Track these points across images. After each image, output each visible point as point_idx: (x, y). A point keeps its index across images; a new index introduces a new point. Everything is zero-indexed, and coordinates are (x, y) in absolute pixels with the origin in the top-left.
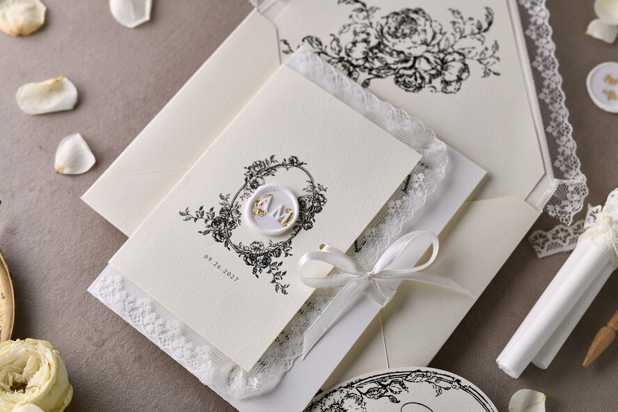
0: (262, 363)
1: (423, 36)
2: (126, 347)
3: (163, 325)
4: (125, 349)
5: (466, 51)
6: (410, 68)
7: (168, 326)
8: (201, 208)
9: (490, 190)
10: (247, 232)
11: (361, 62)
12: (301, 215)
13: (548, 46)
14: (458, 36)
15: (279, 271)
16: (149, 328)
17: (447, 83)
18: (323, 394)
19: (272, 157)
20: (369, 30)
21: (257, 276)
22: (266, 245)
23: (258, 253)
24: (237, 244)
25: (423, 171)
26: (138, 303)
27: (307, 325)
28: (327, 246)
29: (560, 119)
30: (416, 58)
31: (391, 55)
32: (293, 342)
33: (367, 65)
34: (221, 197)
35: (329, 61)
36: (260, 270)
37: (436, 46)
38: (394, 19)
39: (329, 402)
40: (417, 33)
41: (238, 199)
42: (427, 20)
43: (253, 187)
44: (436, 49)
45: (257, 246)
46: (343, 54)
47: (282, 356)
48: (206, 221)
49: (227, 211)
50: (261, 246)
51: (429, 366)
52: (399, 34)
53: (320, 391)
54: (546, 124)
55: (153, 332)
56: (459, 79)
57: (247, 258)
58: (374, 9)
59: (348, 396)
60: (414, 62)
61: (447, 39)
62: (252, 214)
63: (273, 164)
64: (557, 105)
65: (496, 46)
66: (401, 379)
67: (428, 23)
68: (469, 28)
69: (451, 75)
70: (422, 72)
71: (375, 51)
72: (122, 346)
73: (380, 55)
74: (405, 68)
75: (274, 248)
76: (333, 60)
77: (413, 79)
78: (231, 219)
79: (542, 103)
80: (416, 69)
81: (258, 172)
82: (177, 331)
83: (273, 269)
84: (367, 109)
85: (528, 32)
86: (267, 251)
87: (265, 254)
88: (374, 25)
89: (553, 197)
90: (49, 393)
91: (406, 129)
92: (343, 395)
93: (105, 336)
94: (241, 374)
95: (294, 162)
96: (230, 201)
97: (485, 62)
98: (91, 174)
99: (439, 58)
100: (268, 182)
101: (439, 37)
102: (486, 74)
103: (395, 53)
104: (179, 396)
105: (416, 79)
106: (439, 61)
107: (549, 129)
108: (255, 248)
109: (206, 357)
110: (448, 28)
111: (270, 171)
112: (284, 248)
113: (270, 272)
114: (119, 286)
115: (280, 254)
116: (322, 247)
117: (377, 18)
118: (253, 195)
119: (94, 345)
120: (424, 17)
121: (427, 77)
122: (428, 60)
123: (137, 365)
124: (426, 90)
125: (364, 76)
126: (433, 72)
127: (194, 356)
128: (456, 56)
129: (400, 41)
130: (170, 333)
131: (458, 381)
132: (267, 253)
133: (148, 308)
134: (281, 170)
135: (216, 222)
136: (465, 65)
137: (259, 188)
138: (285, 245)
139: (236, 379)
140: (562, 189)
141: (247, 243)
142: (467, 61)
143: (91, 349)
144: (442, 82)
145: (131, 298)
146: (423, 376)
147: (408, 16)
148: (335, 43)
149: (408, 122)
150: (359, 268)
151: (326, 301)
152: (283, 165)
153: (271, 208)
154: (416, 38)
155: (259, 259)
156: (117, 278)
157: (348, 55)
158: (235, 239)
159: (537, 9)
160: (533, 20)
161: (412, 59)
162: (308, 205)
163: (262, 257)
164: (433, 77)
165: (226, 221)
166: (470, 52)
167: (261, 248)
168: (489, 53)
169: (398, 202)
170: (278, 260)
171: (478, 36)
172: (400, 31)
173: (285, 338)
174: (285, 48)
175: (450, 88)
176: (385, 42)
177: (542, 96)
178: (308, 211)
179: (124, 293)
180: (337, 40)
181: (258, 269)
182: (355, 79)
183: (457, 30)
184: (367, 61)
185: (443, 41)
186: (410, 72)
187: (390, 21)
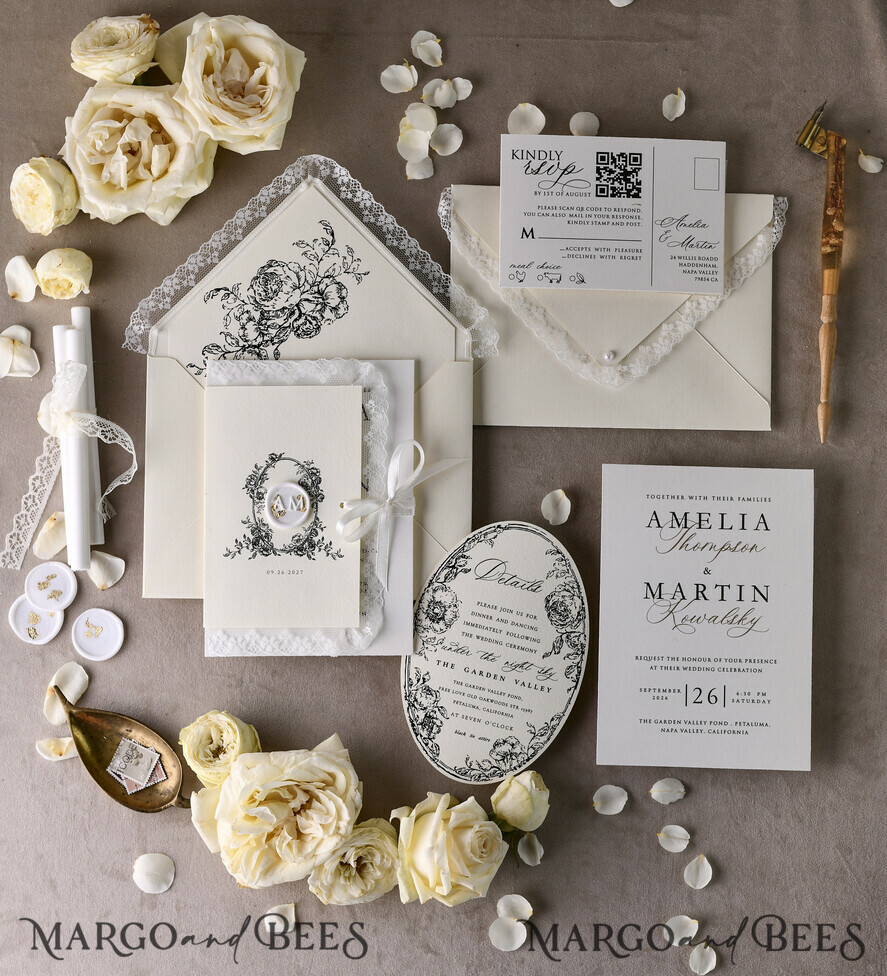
0: (363, 614)
1: (290, 283)
2: (259, 672)
3: (277, 640)
4: (260, 674)
5: (331, 270)
6: (300, 316)
7: (280, 637)
8: (236, 541)
9: (426, 370)
10: (283, 534)
11: (260, 340)
12: (310, 494)
13: (388, 221)
14: (316, 262)
15: (326, 545)
16: (269, 649)
17: (335, 309)
18: (418, 602)
19: (256, 466)
20: (246, 308)
21: (314, 559)
22: (303, 533)
23: (301, 543)
24: (282, 547)
25: (370, 398)
26: (248, 638)
27: (372, 567)
28: (345, 503)
29: (437, 275)
30: (297, 305)
31: (278, 317)
32: (371, 584)
33: (266, 338)
34: (244, 522)
35: (236, 358)
37: (306, 284)
38: (258, 284)
39: (425, 605)
40: (283, 283)
41: (257, 515)
42: (283, 266)
43: (260, 499)
44: (308, 287)
45: (297, 538)
46: (241, 343)
47: (372, 599)
48: (248, 548)
49: (256, 530)
50: (299, 537)
51: (473, 530)
52: (271, 295)
53: (414, 602)
54: (430, 288)
55: (273, 649)
56: (343, 299)
57: (296, 552)
58: (237, 287)
59: (435, 591)
60: (299, 309)
61: (310, 272)
62: (276, 519)
63: (261, 471)
64: (428, 266)
65: (350, 250)
66: (461, 554)
67: (286, 268)
68: (319, 250)
69: (334, 301)
70: (311, 313)
71: (263, 322)
72: (256, 673)
73: (269, 323)
74: (296, 320)
75: (310, 531)
76: (238, 353)
77: (308, 324)
78: (264, 534)
79: (415, 272)
80: (304, 314)
81: (255, 484)
82: (290, 636)
83: (320, 547)
84: (295, 377)
85: (366, 219)
86: (306, 537)
87: (307, 540)
88: (247, 301)
89: (473, 343)
90: (243, 740)
91: (334, 373)
92: (431, 593)
93: (239, 676)
94: (355, 632)
95: (274, 459)
96: (252, 520)
97: (351, 270)
98: (128, 572)
99: (315, 293)
100: (269, 487)
101: (302, 274)
102: (359, 280)
103: (279, 313)
104: (321, 676)
105: (311, 323)
106: (317, 295)
107: (435, 290)
108: (297, 541)
109: (323, 638)
110: (304, 262)
111: (263, 478)
112: (317, 526)
113: (320, 550)
114: (225, 637)
115: (317, 532)
116: (342, 506)
117: (244, 293)
118: (266, 504)
119: (236, 687)
120: (279, 265)
121: (318, 315)
122: (307, 300)
123: (276, 678)
124: (324, 326)
125: (270, 349)
126: (319, 307)
127: (314, 644)
128: (326, 281)
129: (276, 300)
130: (286, 642)
131: (499, 526)
132: (308, 538)
133: (258, 636)
134: (270, 471)
135: (255, 544)
136: (338, 283)
137: (266, 496)
138: (315, 523)
139: (354, 637)
140: (475, 334)
141: (288, 542)
142: (338, 279)
143: (236, 692)
144: (331, 311)
145: (240, 639)
146: (474, 540)
147: (266, 274)
148: (228, 338)
149: (332, 366)
150: (379, 502)
151: (372, 541)
152: (268, 467)
153: (286, 504)
154: (286, 288)
155: (305, 546)
156: (220, 633)
157: (246, 341)
158: (278, 546)
159: (359, 194)
160: (362, 206)
161: (296, 308)
162: (309, 482)
163: (307, 543)
164: (321, 311)
165: (261, 537)
166: (334, 270)
167: (301, 538)
168: (349, 259)
169: (370, 434)
170: (319, 537)
171: (331, 251)
172: (270, 291)
173: (364, 586)
174: (195, 370)
175: (341, 312)
176: (266, 309)
177: (412, 266)
178: (312, 485)
179: (232, 639)
180: (229, 335)
181: (311, 554)
182: (266, 358)
183: (312, 257)
184: (264, 335)
185: (308, 274)
186: (302, 320)
187: (255, 288)
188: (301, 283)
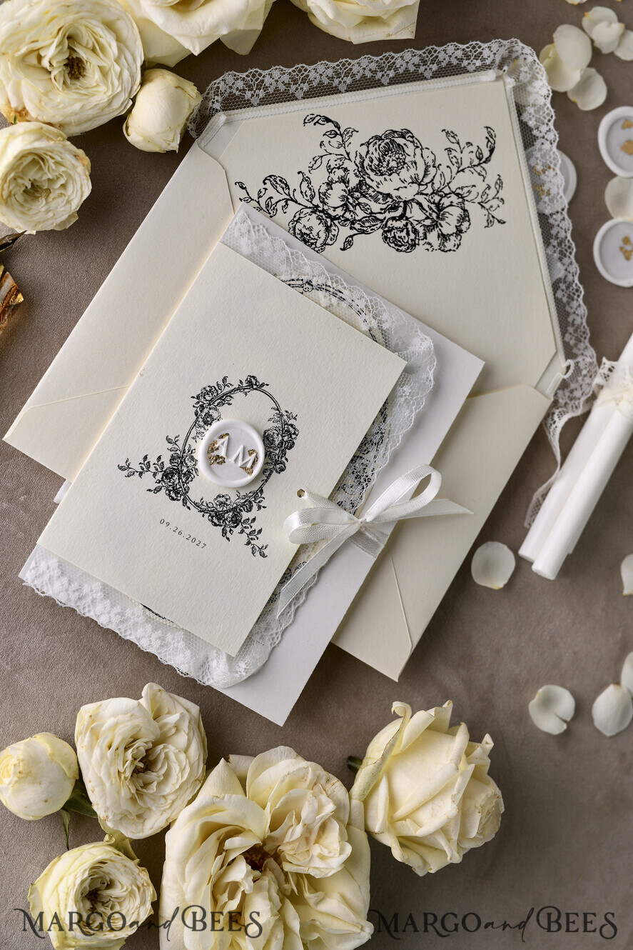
1: (412, 171)
5: (465, 190)
6: (401, 218)
8: (145, 458)
10: (207, 485)
11: (339, 212)
12: (268, 455)
14: (455, 169)
15: (253, 529)
17: (444, 237)
19: (224, 380)
20: (347, 164)
21: (228, 539)
23: (225, 509)
24: (198, 501)
28: (306, 493)
30: (406, 203)
31: (376, 201)
33: (348, 215)
34: (169, 440)
36: (231, 530)
37: (430, 185)
38: (377, 146)
40: (405, 166)
41: (191, 441)
42: (417, 147)
43: (206, 423)
44: (429, 191)
45: (222, 499)
46: (316, 201)
48: (155, 475)
49: (178, 458)
50: (227, 499)
52: (383, 169)
56: (459, 232)
57: (212, 517)
58: (351, 132)
60: (405, 209)
61: (442, 175)
62: (209, 462)
63: (227, 389)
65: (499, 183)
68: (466, 157)
69: (448, 227)
70: (415, 223)
71: (357, 194)
73: (362, 200)
74: (393, 218)
75: (243, 501)
76: (305, 210)
77: (404, 234)
78: (185, 470)
80: (407, 219)
81: (210, 401)
83: (245, 527)
86: (235, 505)
87: (234, 509)
88: (352, 156)
95: (252, 385)
97: (487, 206)
99: (434, 203)
100: (225, 416)
101: (432, 171)
102: (489, 223)
103: (380, 196)
105: (408, 234)
106: (433, 206)
108: (221, 504)
110: (443, 159)
111: (224, 399)
112: (255, 499)
113: (242, 532)
115: (251, 507)
116: (300, 493)
117: (356, 146)
118: (208, 435)
120: (413, 142)
121: (421, 230)
122: (420, 204)
124: (421, 249)
125: (345, 232)
126: (428, 222)
128: (454, 198)
129: (385, 179)
132: (236, 508)
134: (238, 396)
135: (166, 475)
136: (465, 211)
137: (215, 425)
138: (255, 495)
141: (210, 498)
142: (467, 206)
144: (439, 237)
147: (393, 142)
148: (305, 184)
152: (238, 390)
153: (231, 451)
154: (405, 174)
155: (227, 516)
157: (323, 202)
158: (194, 495)
161: (402, 204)
162: (278, 440)
163: (231, 514)
164: (428, 229)
165: (179, 472)
166: (469, 192)
167: (228, 503)
168: (492, 192)
170: (250, 515)
171: (478, 169)
172: (385, 164)
175: (449, 245)
176: (369, 181)
178: (278, 448)
181: (228, 529)
183: (454, 160)
184: (347, 209)
185: (438, 177)
186: (400, 224)
187: (372, 149)
188: (427, 180)
